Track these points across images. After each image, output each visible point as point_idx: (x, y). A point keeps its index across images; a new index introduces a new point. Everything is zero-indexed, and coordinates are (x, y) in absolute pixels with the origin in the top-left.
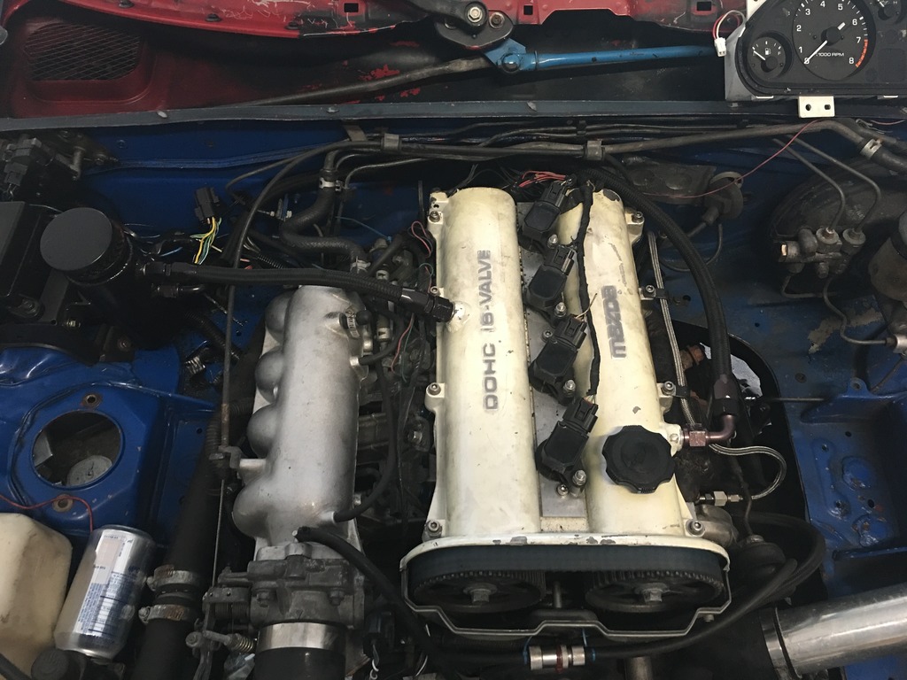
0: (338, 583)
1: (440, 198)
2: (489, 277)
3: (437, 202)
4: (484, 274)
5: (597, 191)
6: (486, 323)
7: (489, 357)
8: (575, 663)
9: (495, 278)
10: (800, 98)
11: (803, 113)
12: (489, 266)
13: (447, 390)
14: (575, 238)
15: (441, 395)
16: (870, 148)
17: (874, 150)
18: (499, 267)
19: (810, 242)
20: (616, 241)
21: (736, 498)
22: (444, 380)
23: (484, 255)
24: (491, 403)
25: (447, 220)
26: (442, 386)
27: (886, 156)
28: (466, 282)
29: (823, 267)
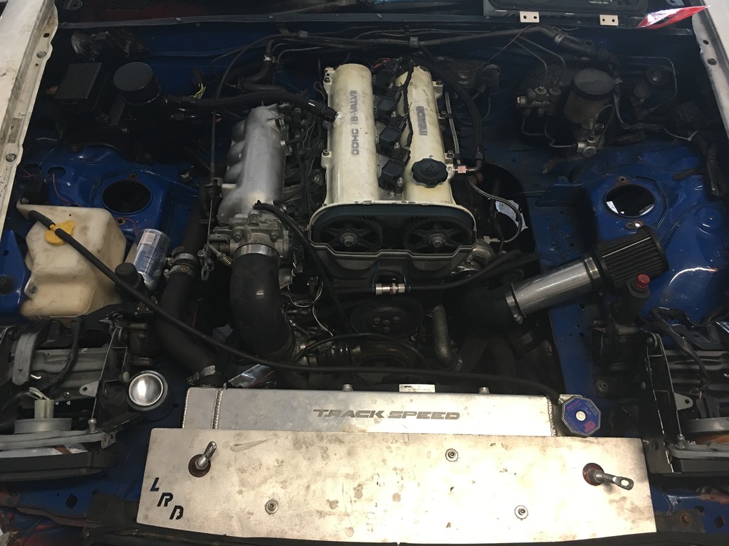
0: (276, 229)
1: (330, 71)
2: (356, 101)
3: (328, 72)
4: (354, 100)
5: (416, 66)
6: (354, 120)
7: (355, 134)
8: (399, 291)
9: (359, 102)
10: (521, 12)
11: (523, 20)
12: (356, 97)
13: (333, 155)
14: (403, 84)
15: (329, 156)
16: (558, 39)
17: (560, 40)
18: (362, 98)
19: (532, 94)
20: (426, 88)
21: (495, 240)
22: (331, 150)
23: (353, 93)
24: (355, 152)
25: (333, 82)
26: (330, 152)
27: (566, 43)
28: (343, 104)
29: (541, 111)
